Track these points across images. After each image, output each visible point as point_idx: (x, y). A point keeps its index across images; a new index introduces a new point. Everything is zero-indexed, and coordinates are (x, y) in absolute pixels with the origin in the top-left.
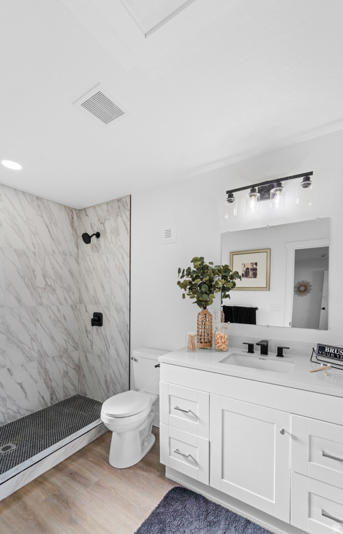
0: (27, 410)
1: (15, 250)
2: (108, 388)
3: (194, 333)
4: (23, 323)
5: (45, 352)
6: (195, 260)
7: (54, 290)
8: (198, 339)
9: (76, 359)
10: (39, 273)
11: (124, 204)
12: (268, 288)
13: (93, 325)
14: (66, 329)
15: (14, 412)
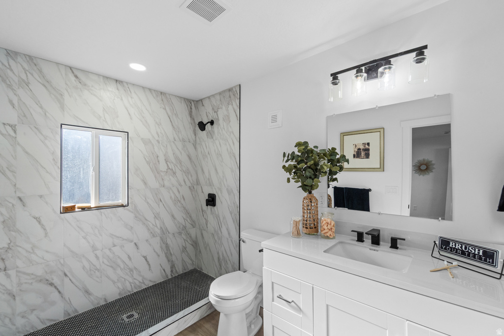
0: (151, 281)
1: (142, 139)
2: (220, 265)
3: (299, 218)
4: (148, 203)
5: (167, 229)
6: (298, 145)
7: (174, 173)
8: (303, 224)
9: (193, 236)
10: (162, 159)
11: (234, 93)
12: (382, 168)
13: (207, 205)
14: (184, 208)
15: (140, 282)
